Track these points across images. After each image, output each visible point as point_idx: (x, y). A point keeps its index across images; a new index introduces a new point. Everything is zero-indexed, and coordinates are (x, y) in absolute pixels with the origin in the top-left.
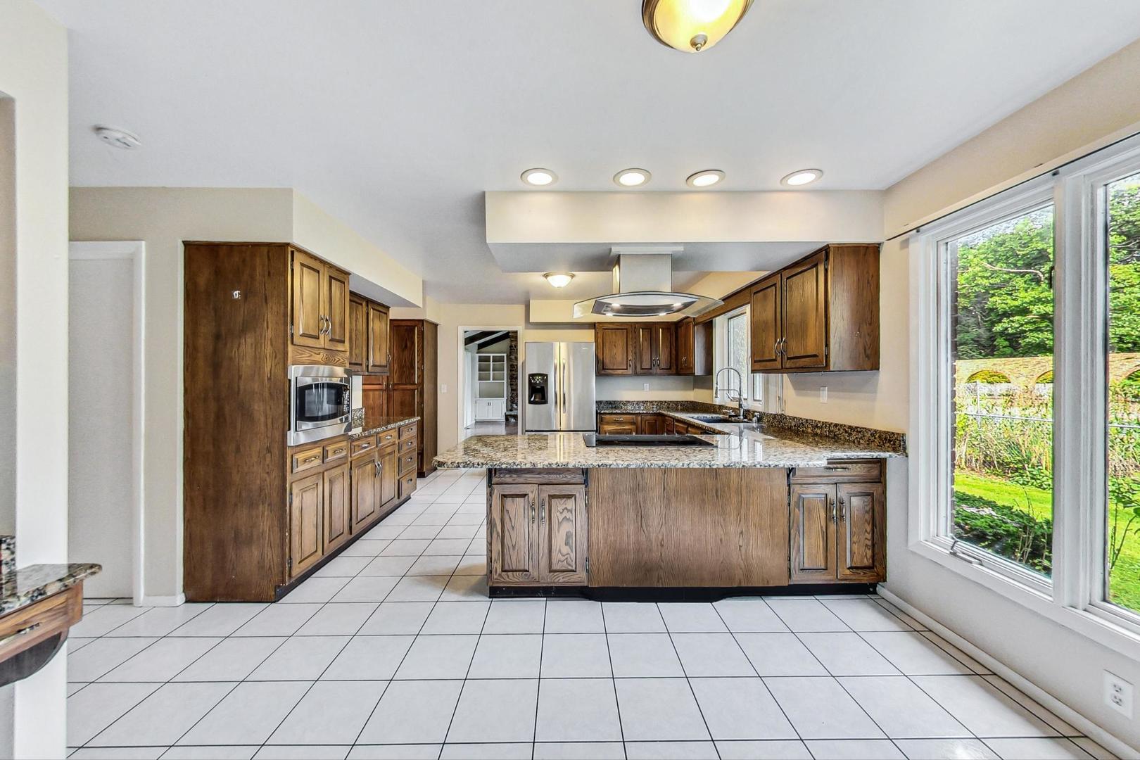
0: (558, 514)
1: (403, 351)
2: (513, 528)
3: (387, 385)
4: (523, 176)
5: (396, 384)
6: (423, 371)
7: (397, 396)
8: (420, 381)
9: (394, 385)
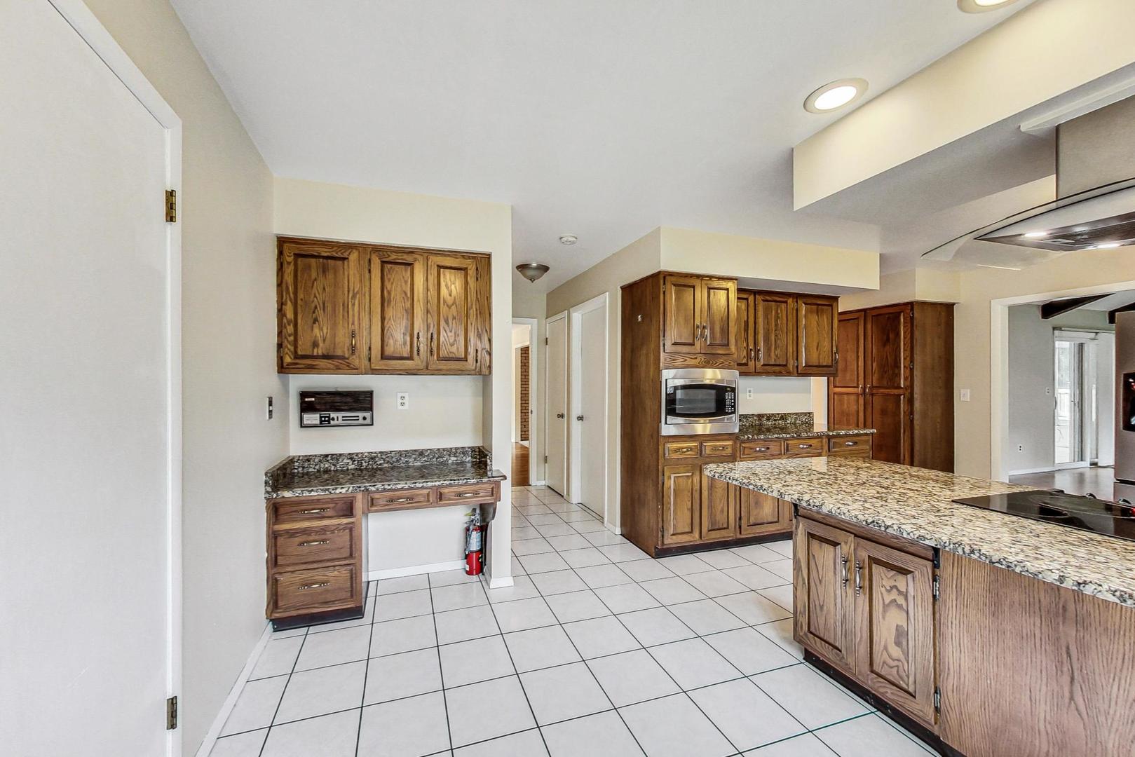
0: (883, 590)
1: (884, 345)
2: (820, 581)
3: (864, 388)
4: (808, 106)
5: (876, 387)
6: (912, 370)
7: (877, 402)
8: (908, 383)
9: (872, 387)
